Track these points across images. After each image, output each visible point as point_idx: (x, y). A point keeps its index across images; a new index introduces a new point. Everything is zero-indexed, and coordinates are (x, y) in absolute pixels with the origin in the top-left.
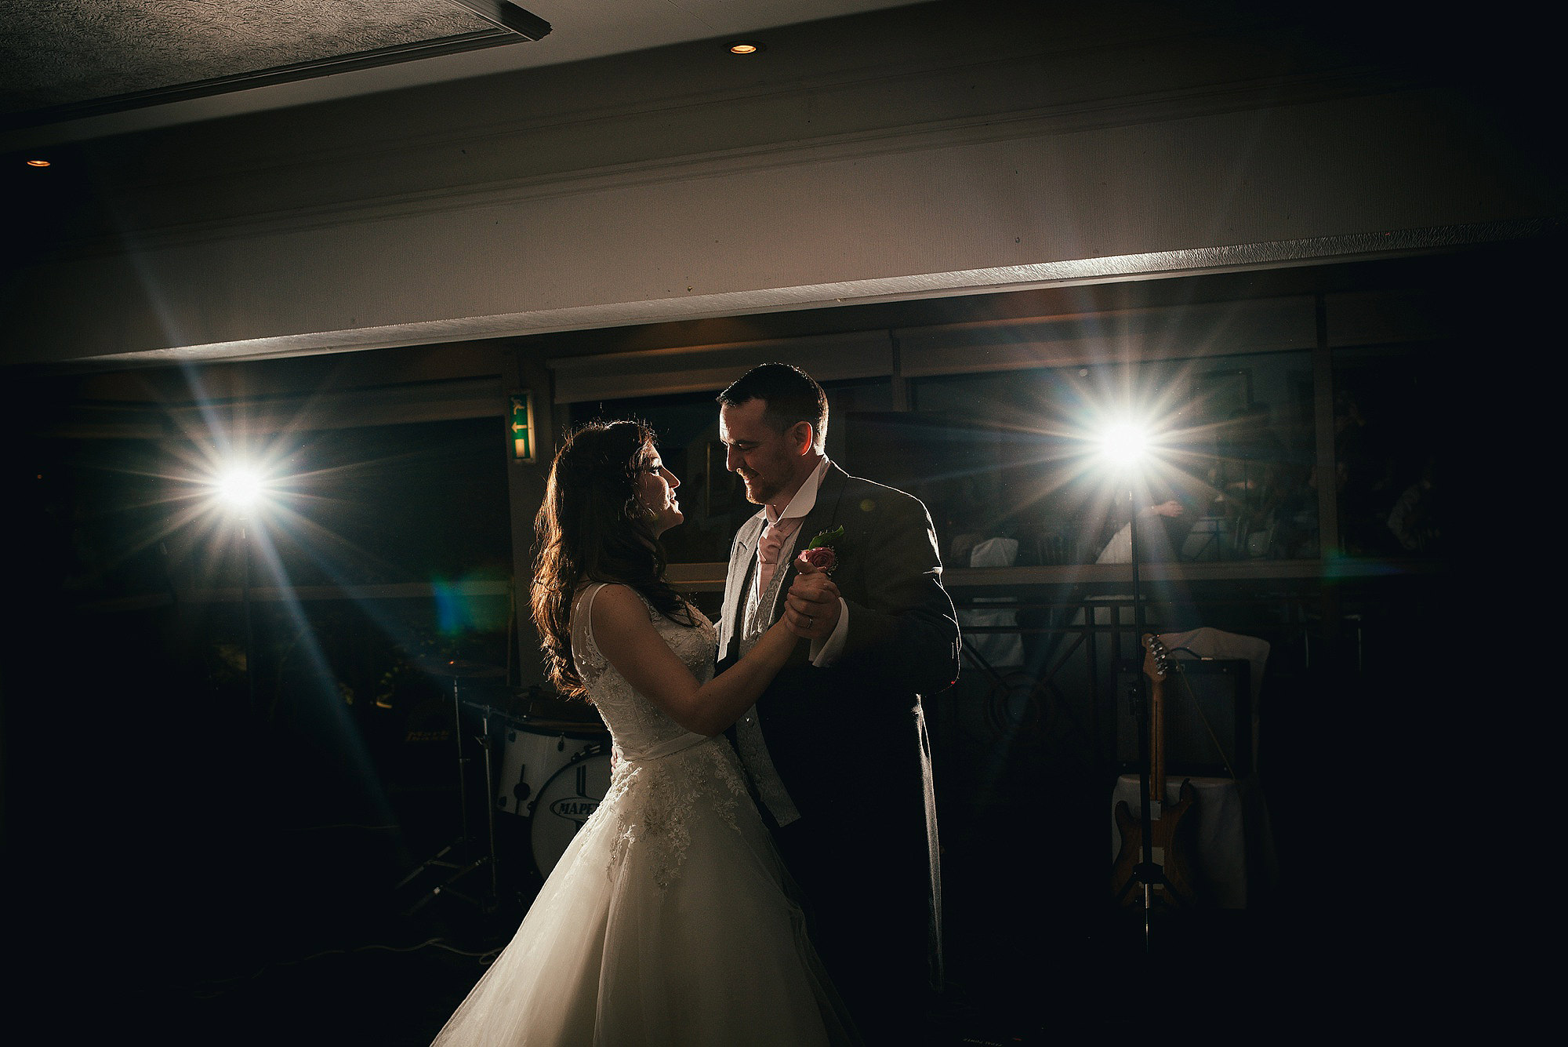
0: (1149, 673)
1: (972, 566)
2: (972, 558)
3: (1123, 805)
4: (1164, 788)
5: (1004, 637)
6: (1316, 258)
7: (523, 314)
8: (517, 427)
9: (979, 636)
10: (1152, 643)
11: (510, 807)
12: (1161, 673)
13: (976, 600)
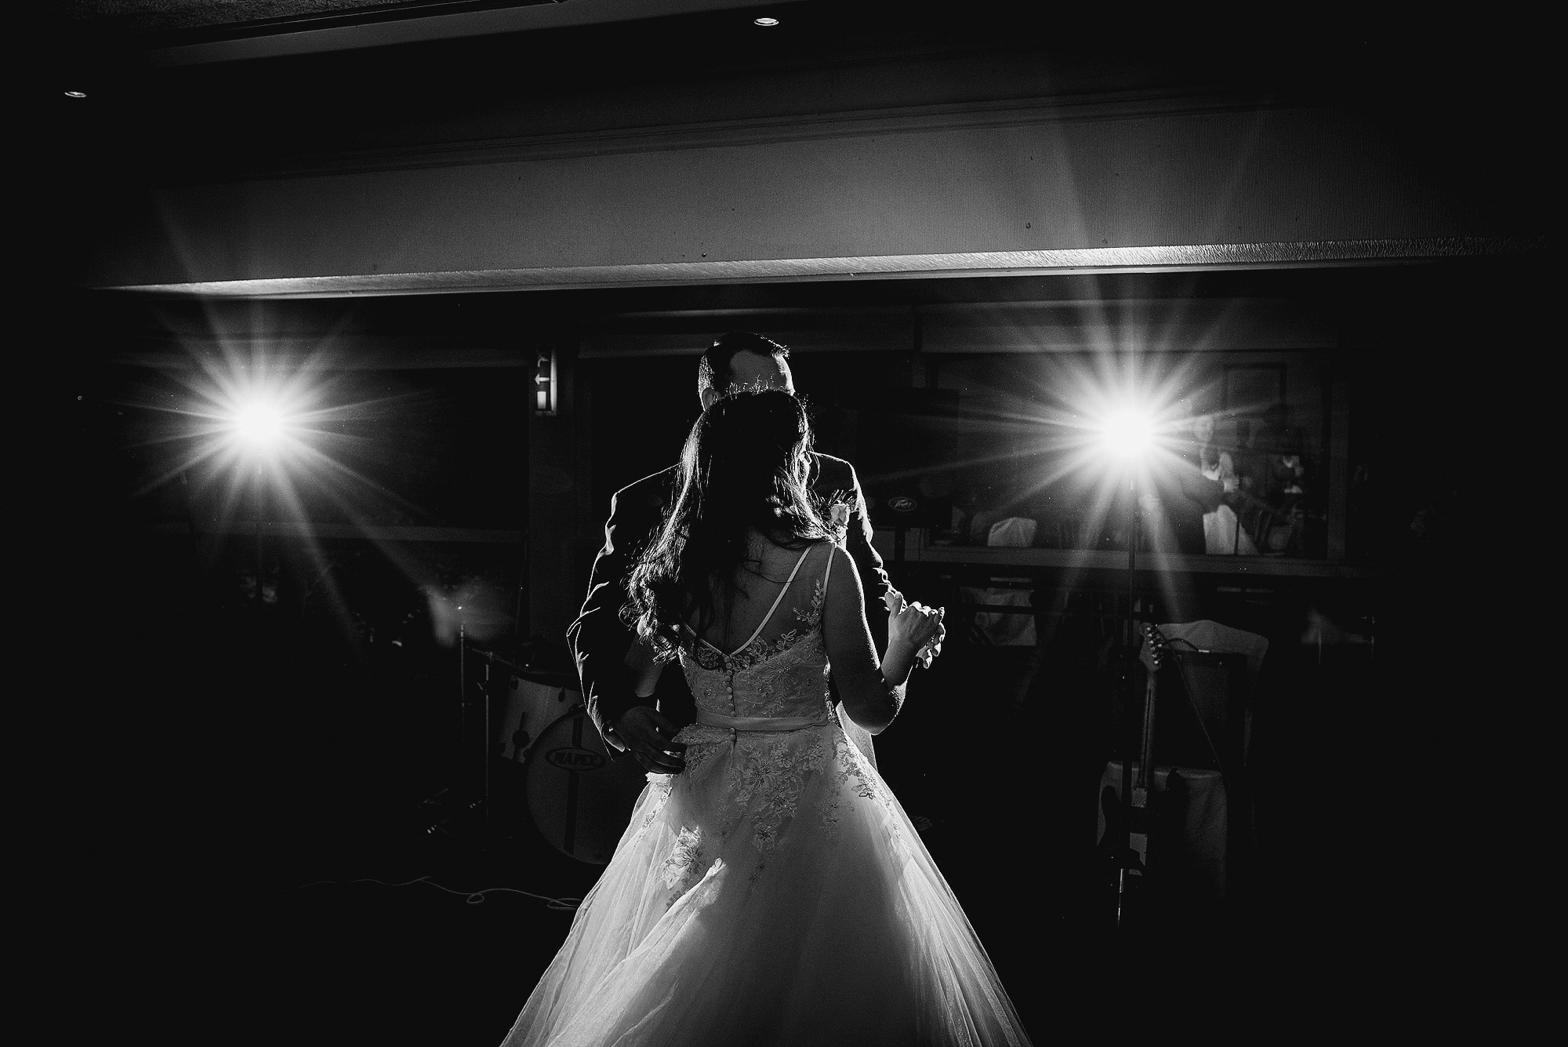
0: (1144, 661)
1: (989, 545)
2: (991, 535)
3: (1109, 790)
4: (1152, 777)
5: (1016, 617)
6: (1325, 260)
7: (540, 270)
8: (539, 379)
9: (993, 615)
10: (1150, 632)
11: (509, 753)
12: (1156, 662)
13: (993, 579)
